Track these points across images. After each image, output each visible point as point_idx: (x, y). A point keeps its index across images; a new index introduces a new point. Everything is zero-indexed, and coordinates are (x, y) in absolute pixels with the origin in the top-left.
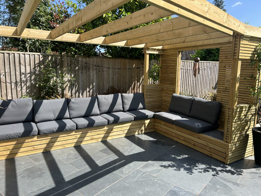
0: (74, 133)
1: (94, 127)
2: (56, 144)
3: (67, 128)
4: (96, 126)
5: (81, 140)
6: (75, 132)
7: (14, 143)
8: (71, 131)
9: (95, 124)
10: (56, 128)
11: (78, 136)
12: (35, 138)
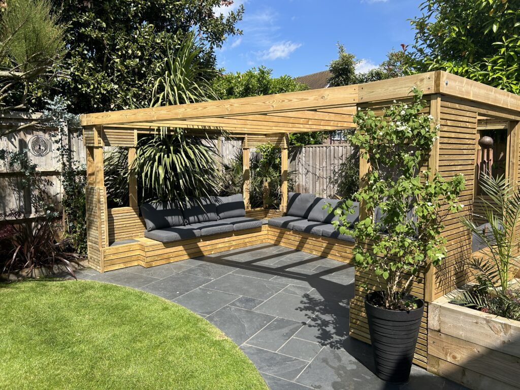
0: (320, 239)
1: (339, 239)
2: (306, 246)
3: (312, 230)
4: (342, 240)
5: (327, 251)
6: (322, 239)
7: (279, 231)
8: (316, 236)
9: (339, 236)
10: (304, 227)
11: (325, 245)
12: (291, 232)
